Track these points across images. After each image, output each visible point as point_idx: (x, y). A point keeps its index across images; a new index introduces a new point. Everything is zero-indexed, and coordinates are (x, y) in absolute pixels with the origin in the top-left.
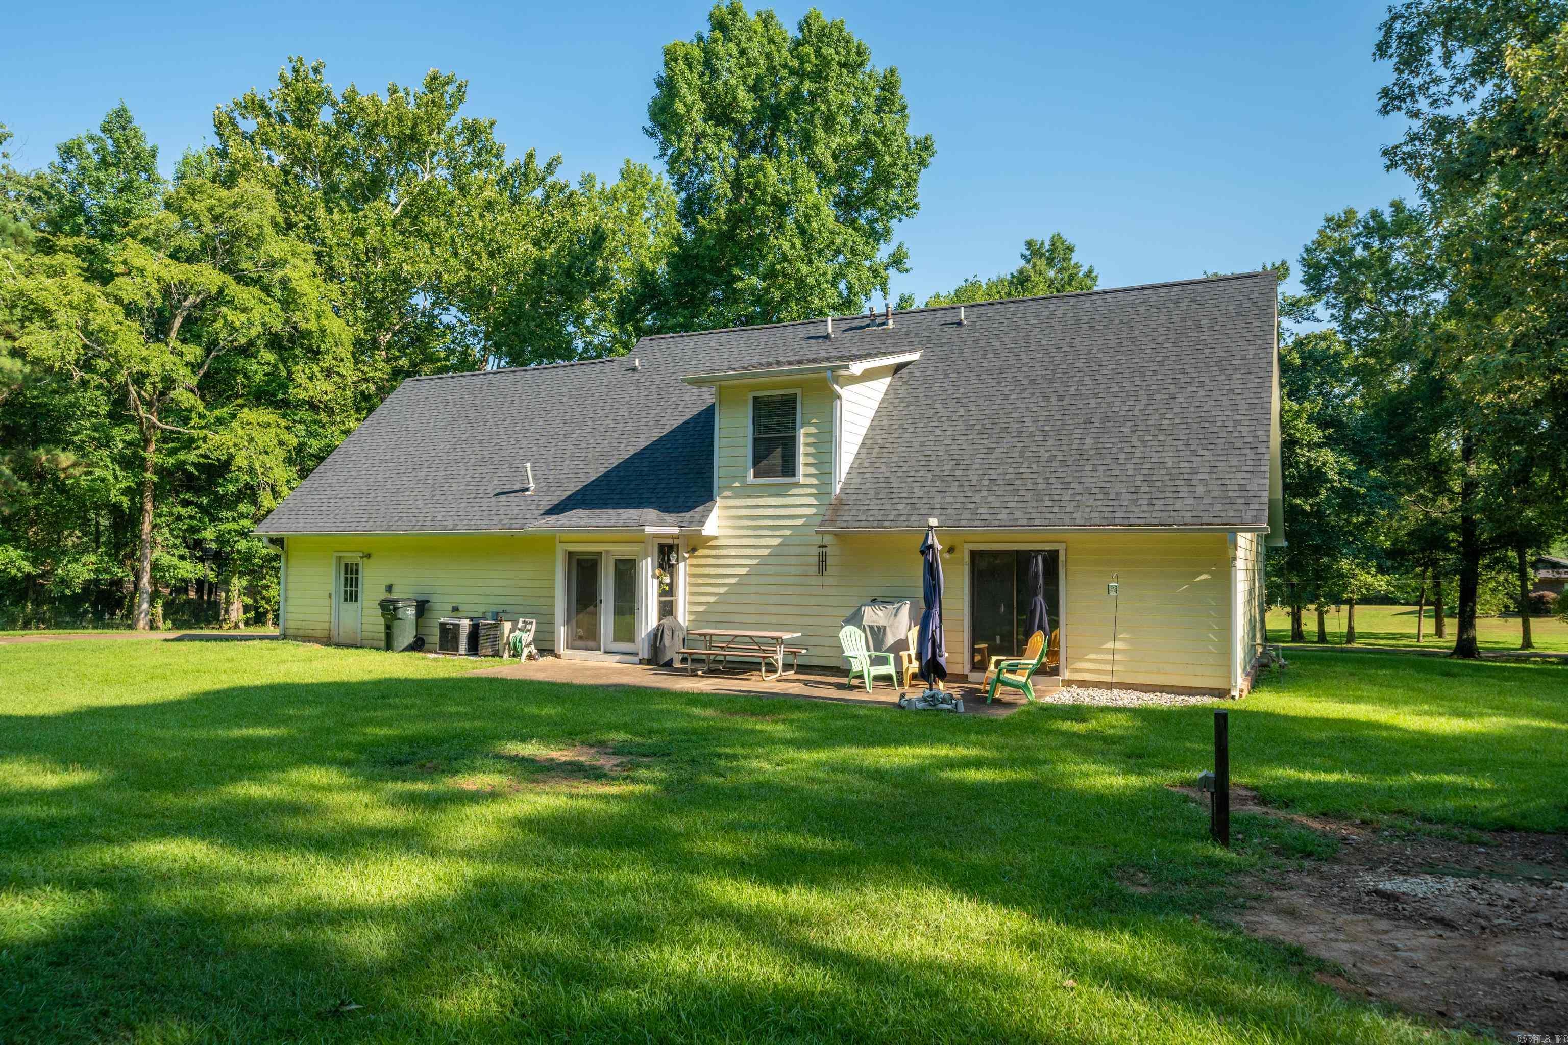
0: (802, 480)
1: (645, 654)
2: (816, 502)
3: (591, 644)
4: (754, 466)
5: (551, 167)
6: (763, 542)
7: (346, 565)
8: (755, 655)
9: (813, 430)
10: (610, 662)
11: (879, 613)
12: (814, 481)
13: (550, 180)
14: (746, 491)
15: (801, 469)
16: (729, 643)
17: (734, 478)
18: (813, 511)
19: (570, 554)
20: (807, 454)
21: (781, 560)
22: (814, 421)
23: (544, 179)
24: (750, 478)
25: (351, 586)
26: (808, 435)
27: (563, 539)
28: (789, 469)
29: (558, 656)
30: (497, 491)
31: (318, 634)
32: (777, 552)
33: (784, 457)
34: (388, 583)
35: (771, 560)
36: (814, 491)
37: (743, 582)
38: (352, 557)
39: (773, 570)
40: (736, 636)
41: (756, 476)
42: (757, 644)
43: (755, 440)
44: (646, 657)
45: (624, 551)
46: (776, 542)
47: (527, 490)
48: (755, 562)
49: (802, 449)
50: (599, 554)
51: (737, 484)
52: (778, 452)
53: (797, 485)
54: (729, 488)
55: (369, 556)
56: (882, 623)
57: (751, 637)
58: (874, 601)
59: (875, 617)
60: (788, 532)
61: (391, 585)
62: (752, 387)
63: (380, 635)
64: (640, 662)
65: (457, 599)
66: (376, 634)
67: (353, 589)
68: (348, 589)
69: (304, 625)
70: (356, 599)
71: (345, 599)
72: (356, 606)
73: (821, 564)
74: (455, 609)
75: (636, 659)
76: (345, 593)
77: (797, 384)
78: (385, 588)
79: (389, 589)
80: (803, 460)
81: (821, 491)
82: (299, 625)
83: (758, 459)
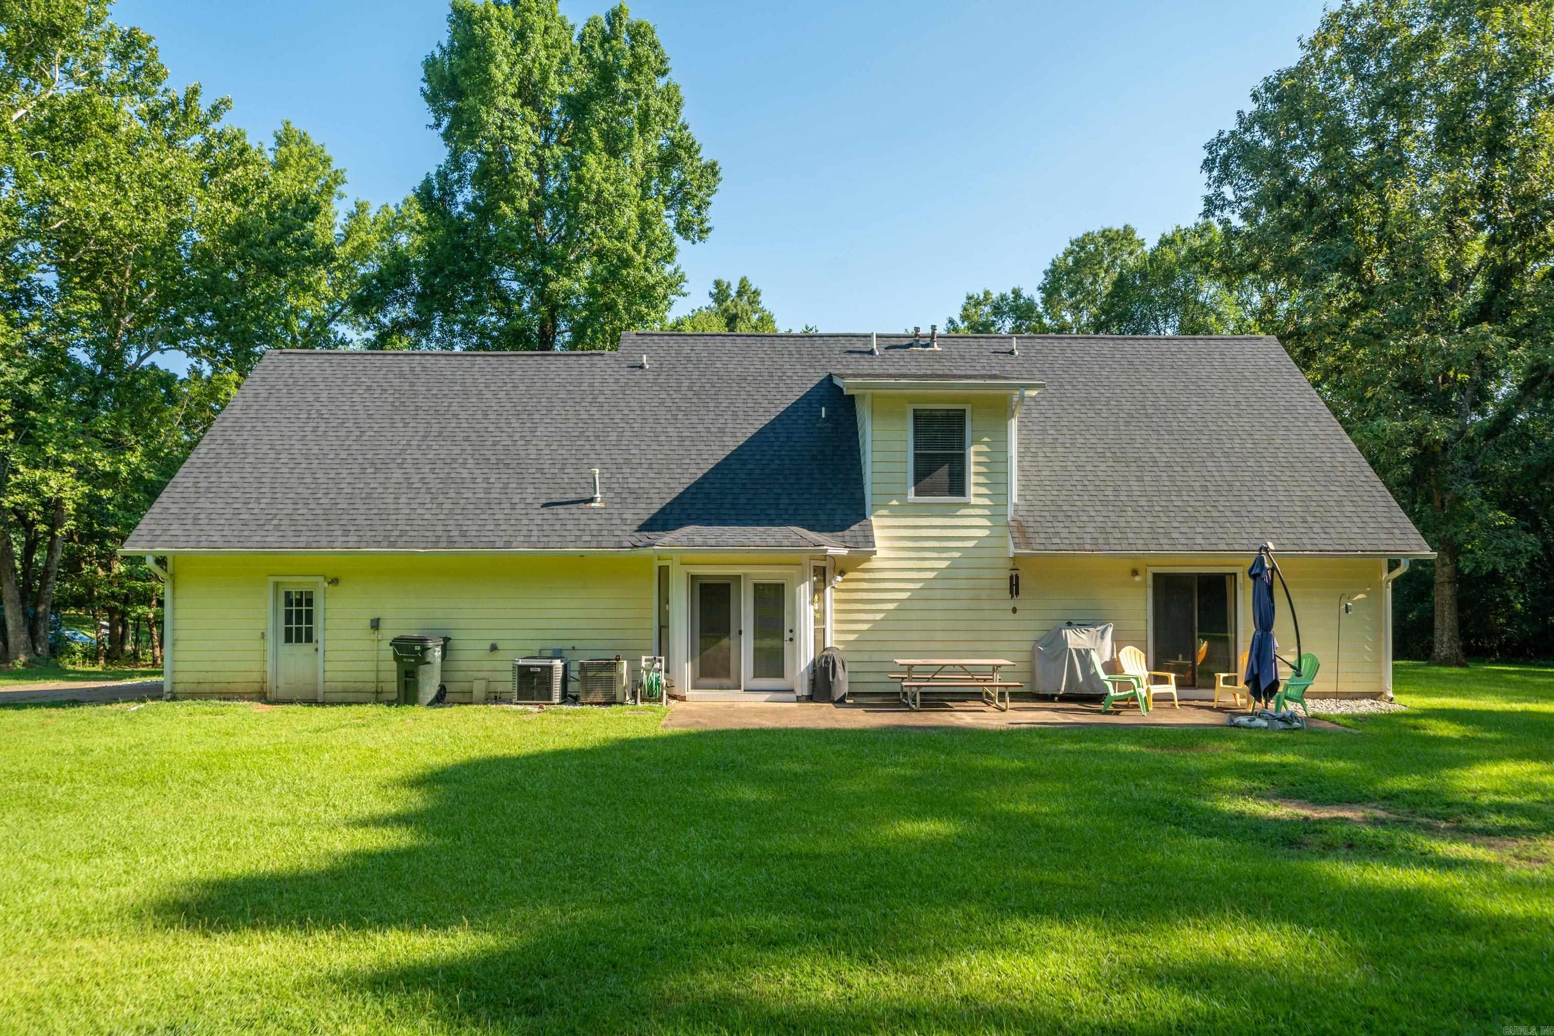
0: (974, 501)
1: (803, 689)
2: (989, 524)
3: (725, 682)
4: (916, 484)
5: (215, 111)
6: (927, 564)
7: (288, 594)
8: (970, 685)
9: (984, 448)
10: (759, 701)
11: (1082, 635)
12: (987, 502)
13: (215, 127)
14: (906, 509)
15: (972, 489)
16: (936, 673)
17: (892, 495)
18: (986, 532)
19: (693, 578)
20: (977, 474)
21: (946, 584)
22: (986, 439)
23: (207, 123)
24: (911, 496)
25: (299, 621)
26: (978, 454)
27: (685, 561)
28: (957, 486)
29: (683, 699)
30: (544, 501)
31: (240, 688)
32: (943, 576)
33: (951, 475)
34: (376, 616)
35: (938, 584)
36: (987, 512)
37: (903, 607)
38: (297, 584)
39: (938, 594)
40: (944, 666)
41: (917, 494)
42: (969, 673)
43: (916, 456)
44: (806, 693)
45: (767, 574)
46: (944, 564)
47: (592, 500)
48: (918, 585)
49: (972, 468)
50: (738, 578)
51: (895, 502)
52: (945, 469)
53: (967, 505)
54: (885, 506)
55: (334, 581)
56: (1088, 645)
57: (961, 666)
58: (1069, 624)
59: (1080, 641)
60: (957, 555)
61: (378, 620)
62: (912, 400)
63: (360, 685)
64: (799, 699)
65: (495, 635)
66: (352, 684)
67: (304, 626)
68: (294, 626)
69: (210, 677)
70: (309, 639)
71: (288, 639)
72: (305, 648)
73: (1014, 587)
74: (494, 648)
75: (793, 696)
76: (288, 632)
77: (966, 400)
78: (367, 623)
79: (375, 624)
80: (972, 479)
81: (996, 512)
82: (201, 677)
83: (919, 477)
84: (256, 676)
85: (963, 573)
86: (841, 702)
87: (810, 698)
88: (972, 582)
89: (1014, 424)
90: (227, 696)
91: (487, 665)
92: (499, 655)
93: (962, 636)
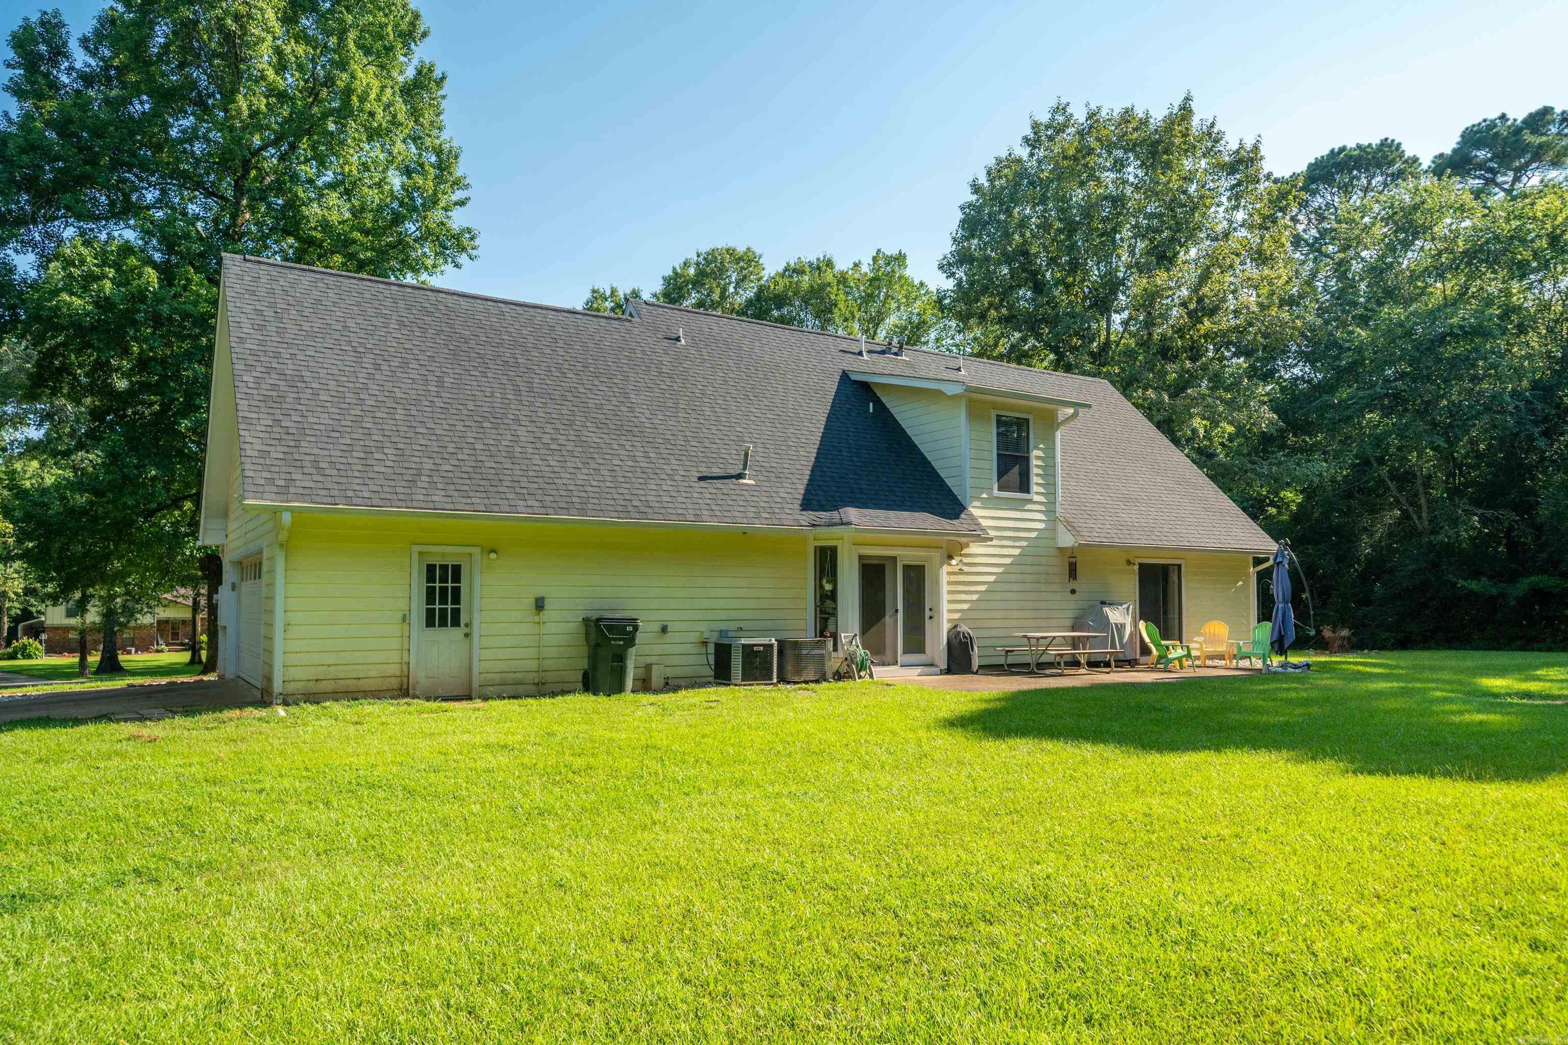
0: (1035, 498)
1: (942, 663)
2: (1045, 518)
3: (887, 658)
4: (998, 479)
7: (430, 568)
9: (1041, 454)
12: (1042, 499)
14: (992, 503)
15: (1035, 488)
17: (983, 489)
18: (1043, 526)
19: (861, 557)
20: (1037, 475)
22: (1042, 446)
24: (995, 490)
25: (444, 601)
26: (1038, 458)
28: (1024, 486)
30: (700, 475)
32: (1018, 562)
33: (1020, 474)
36: (1043, 508)
38: (443, 556)
39: (1014, 578)
40: (1054, 638)
41: (999, 489)
43: (999, 456)
44: (945, 666)
45: (913, 556)
46: (1017, 552)
48: (1000, 570)
49: (1035, 471)
50: (894, 559)
51: (984, 496)
52: (1016, 469)
53: (1030, 501)
54: (979, 499)
55: (490, 550)
57: (1065, 638)
58: (1107, 603)
60: (1025, 544)
61: (542, 599)
62: (995, 406)
63: (519, 676)
64: (942, 673)
65: (664, 616)
66: (511, 675)
67: (449, 606)
68: (437, 607)
69: (332, 672)
70: (456, 623)
71: (430, 623)
72: (454, 634)
73: (1073, 571)
74: (664, 630)
75: (937, 670)
76: (430, 614)
77: (1030, 410)
78: (532, 601)
79: (540, 605)
80: (1035, 479)
81: (1050, 510)
82: (320, 672)
83: (1001, 474)
84: (394, 670)
85: (1029, 560)
86: (976, 673)
87: (949, 671)
88: (1035, 568)
89: (1058, 434)
90: (353, 695)
91: (657, 649)
92: (668, 637)
93: (1027, 614)
